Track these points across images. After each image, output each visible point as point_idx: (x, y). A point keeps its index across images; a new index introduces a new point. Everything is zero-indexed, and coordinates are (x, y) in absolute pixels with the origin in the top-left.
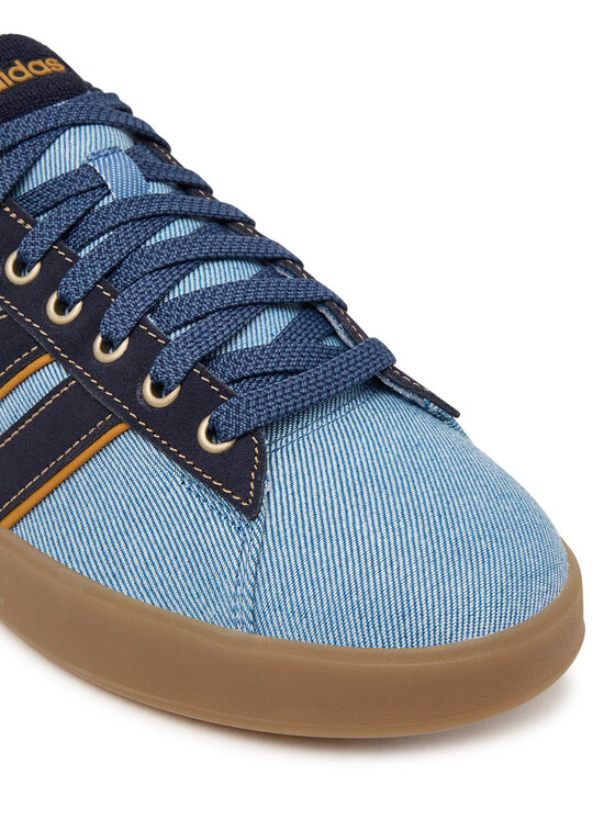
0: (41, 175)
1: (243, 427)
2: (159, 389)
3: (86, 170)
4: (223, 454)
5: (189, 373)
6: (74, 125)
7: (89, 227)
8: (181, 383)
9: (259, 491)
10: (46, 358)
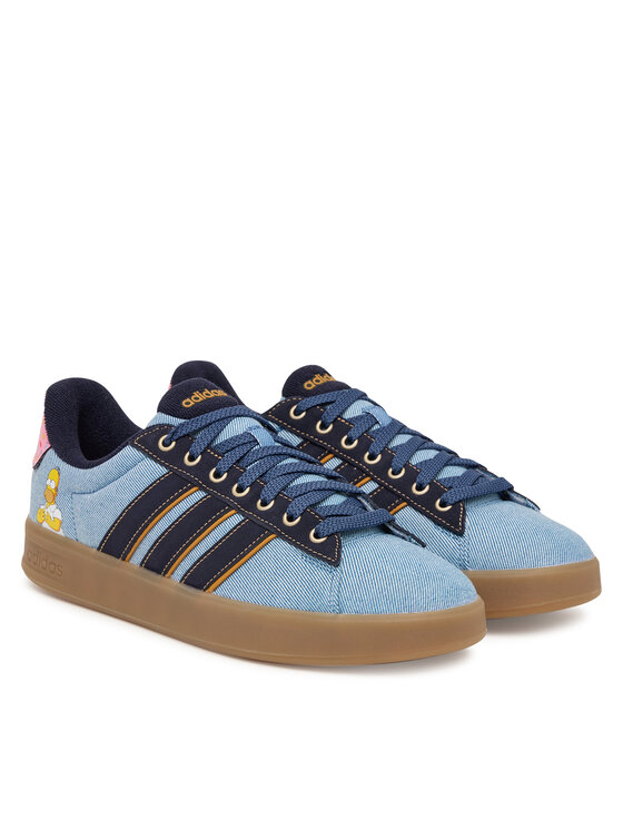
0: (224, 437)
1: (331, 531)
2: (291, 519)
3: (247, 434)
4: (322, 543)
5: (305, 510)
6: (238, 416)
7: (249, 458)
8: (301, 515)
9: (339, 555)
10: (233, 511)
